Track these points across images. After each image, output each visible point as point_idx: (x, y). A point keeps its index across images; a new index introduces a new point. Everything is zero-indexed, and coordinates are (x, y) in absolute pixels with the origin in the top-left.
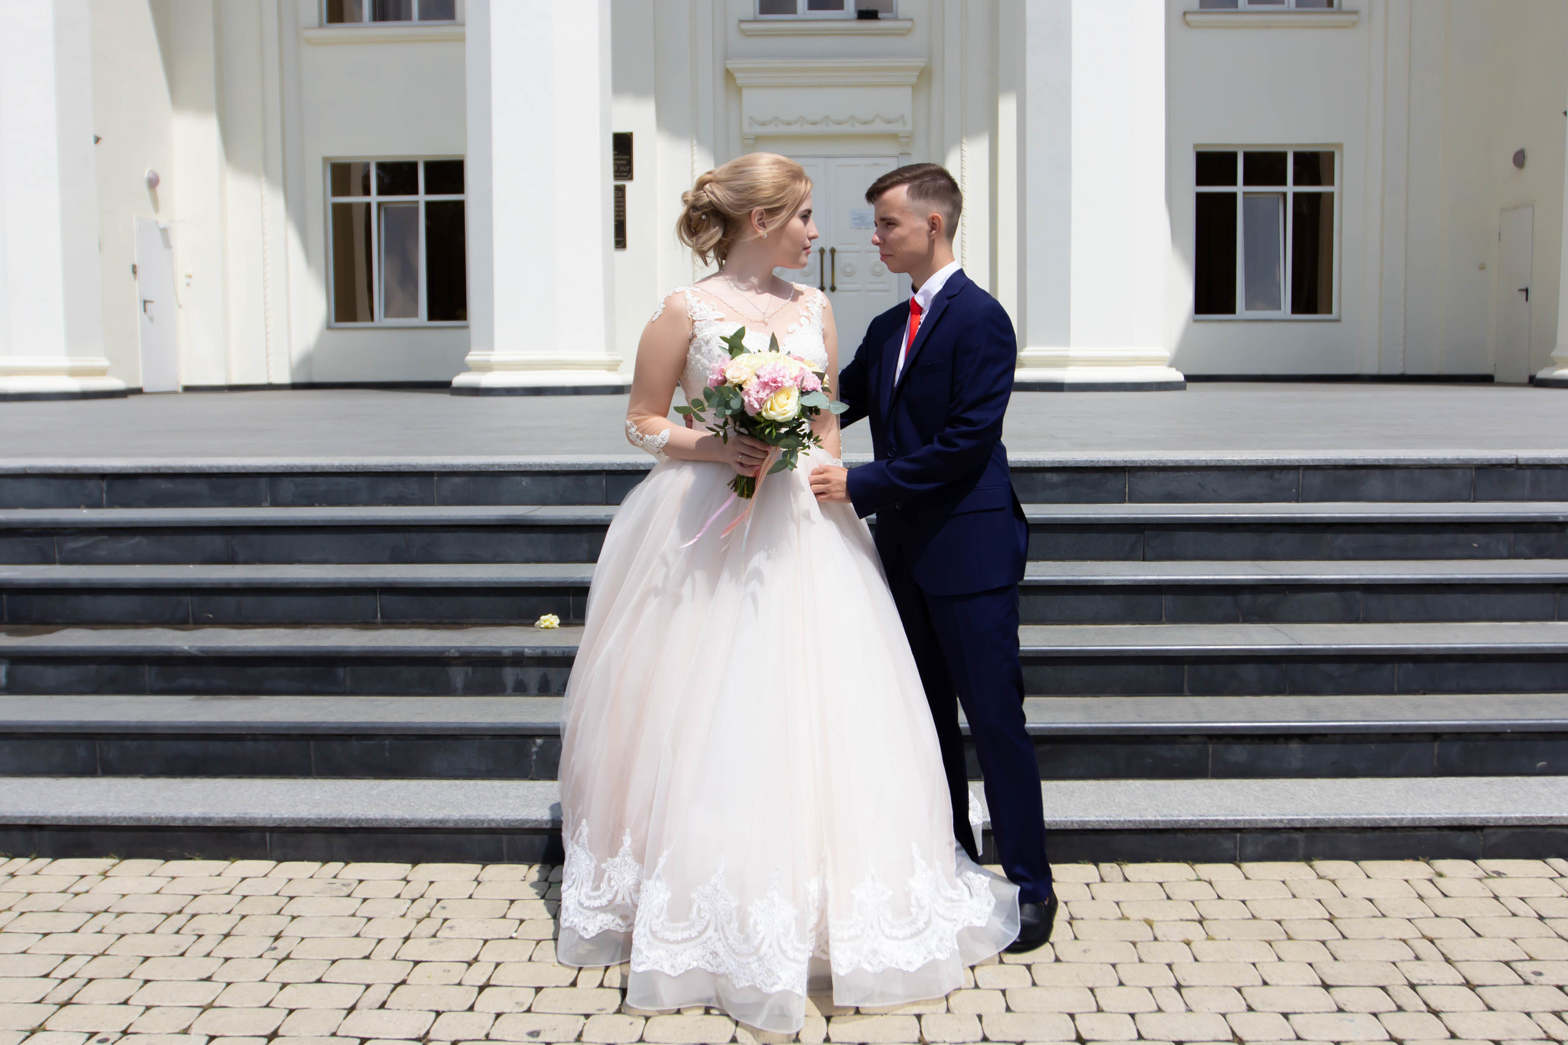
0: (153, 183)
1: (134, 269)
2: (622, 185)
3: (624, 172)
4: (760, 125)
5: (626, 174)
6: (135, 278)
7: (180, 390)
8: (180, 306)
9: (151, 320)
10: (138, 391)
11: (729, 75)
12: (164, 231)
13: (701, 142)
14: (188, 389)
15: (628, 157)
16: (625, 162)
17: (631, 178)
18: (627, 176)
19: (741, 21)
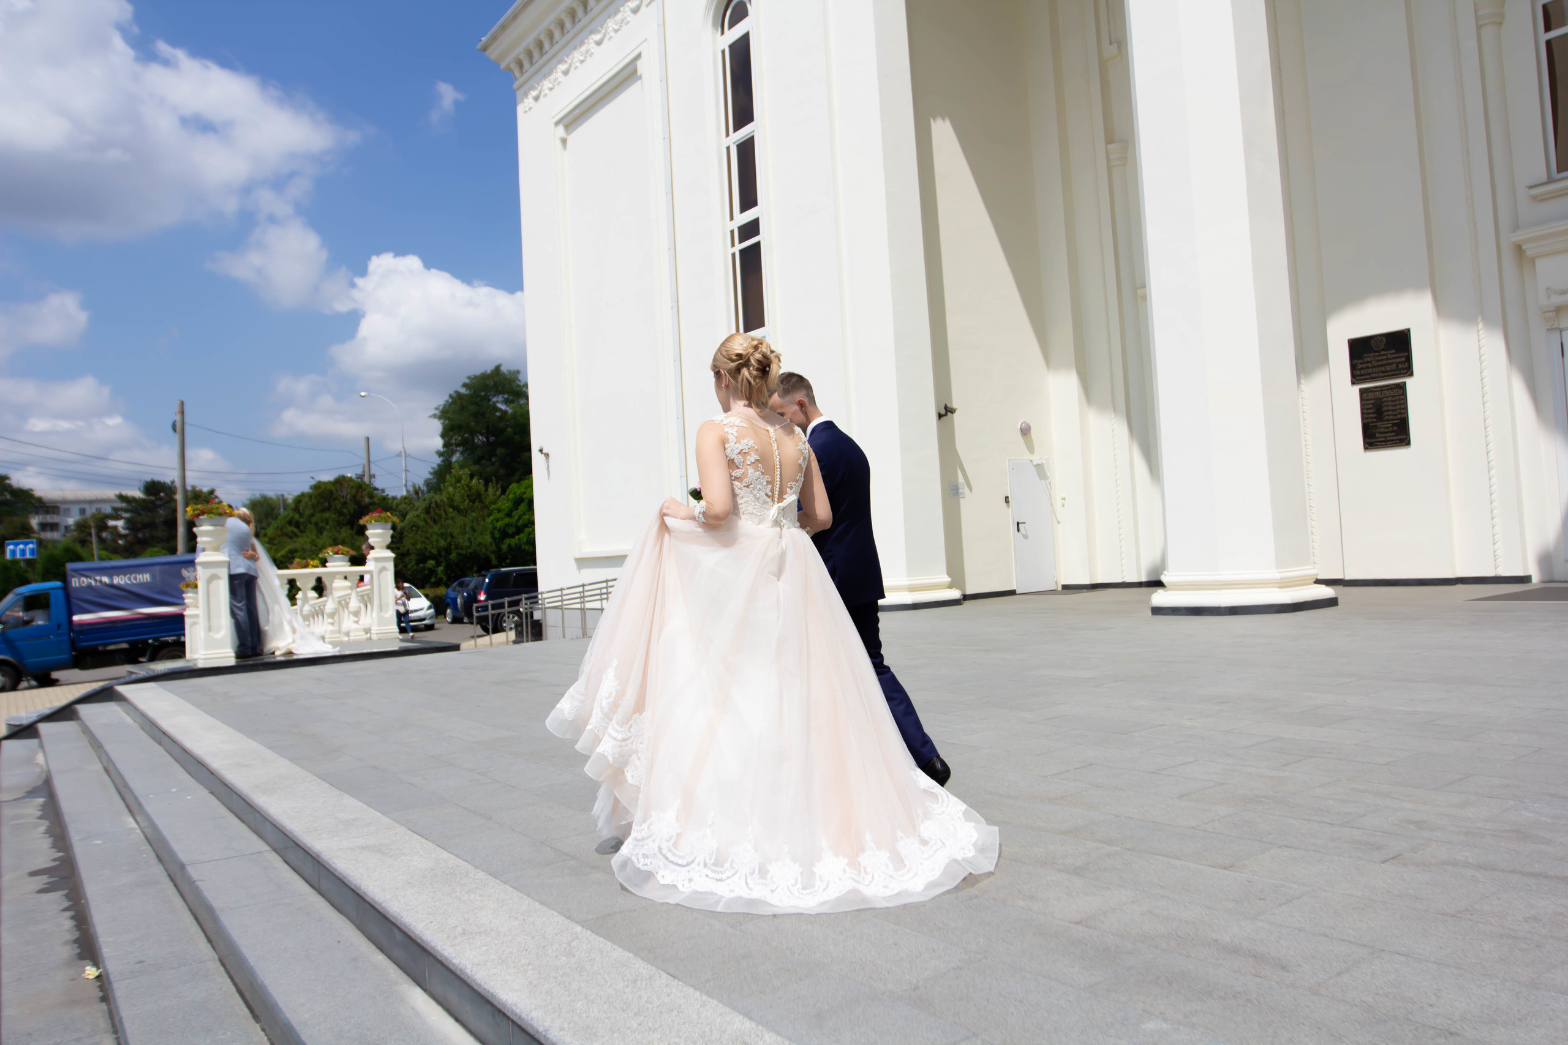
0: (1025, 431)
1: (1007, 500)
2: (1402, 383)
3: (1403, 369)
4: (1560, 294)
5: (1405, 371)
6: (1008, 507)
7: (1060, 588)
8: (1059, 523)
9: (1025, 537)
10: (1012, 593)
11: (1519, 249)
12: (1039, 467)
13: (1489, 322)
14: (1066, 587)
15: (1407, 354)
16: (1403, 359)
17: (1411, 374)
18: (1406, 373)
19: (1530, 187)
